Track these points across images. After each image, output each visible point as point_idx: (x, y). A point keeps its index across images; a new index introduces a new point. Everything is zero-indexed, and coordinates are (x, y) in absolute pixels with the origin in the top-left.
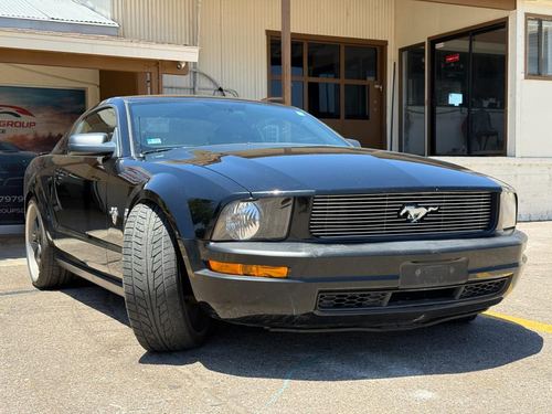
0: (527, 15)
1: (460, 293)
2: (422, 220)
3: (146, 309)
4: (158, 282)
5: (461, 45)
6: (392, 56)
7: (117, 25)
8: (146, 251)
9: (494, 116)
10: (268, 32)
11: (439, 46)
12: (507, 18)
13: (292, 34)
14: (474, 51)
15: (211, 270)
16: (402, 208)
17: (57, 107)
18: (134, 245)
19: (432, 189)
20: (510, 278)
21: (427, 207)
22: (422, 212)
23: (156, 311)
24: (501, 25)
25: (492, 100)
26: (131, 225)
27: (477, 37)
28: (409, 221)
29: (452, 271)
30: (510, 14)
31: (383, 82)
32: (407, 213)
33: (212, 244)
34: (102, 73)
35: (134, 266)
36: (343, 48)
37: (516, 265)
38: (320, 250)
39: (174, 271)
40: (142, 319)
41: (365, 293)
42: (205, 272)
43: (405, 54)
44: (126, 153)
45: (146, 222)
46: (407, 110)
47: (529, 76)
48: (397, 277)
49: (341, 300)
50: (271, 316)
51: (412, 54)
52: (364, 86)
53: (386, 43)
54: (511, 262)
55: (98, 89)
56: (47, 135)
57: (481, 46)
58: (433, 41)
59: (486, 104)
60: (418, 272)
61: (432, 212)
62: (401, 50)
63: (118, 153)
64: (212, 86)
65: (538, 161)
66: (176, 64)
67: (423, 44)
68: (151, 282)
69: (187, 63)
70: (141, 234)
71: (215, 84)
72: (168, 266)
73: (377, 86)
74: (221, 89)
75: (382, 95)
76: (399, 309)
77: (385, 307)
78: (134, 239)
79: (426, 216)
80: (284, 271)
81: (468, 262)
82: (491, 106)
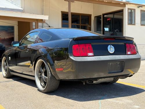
0: (128, 8)
5: (111, 16)
6: (93, 18)
7: (23, 9)
9: (118, 34)
10: (62, 12)
11: (105, 16)
12: (123, 9)
13: (71, 13)
14: (114, 17)
17: (6, 31)
24: (121, 11)
25: (117, 30)
27: (115, 14)
34: (18, 22)
36: (80, 16)
43: (96, 18)
47: (129, 24)
51: (98, 18)
52: (85, 26)
53: (91, 15)
55: (17, 26)
56: (4, 38)
57: (116, 16)
58: (104, 15)
59: (116, 31)
62: (95, 17)
64: (47, 26)
66: (42, 20)
67: (101, 15)
69: (45, 20)
73: (89, 26)
74: (49, 26)
75: (90, 28)
82: (117, 31)
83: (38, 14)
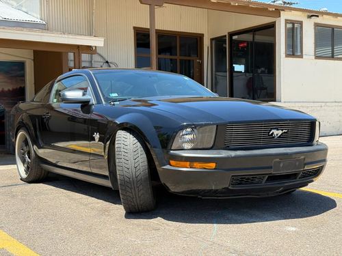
0: (286, 20)
1: (300, 176)
2: (280, 137)
3: (131, 189)
4: (138, 174)
5: (248, 37)
6: (207, 43)
7: (44, 23)
8: (130, 156)
9: (265, 78)
10: (134, 28)
11: (235, 37)
12: (275, 22)
14: (256, 40)
15: (171, 165)
16: (270, 130)
18: (123, 153)
19: (286, 120)
20: (322, 167)
21: (282, 130)
22: (280, 132)
23: (137, 190)
24: (271, 27)
25: (263, 69)
26: (119, 142)
27: (257, 33)
28: (274, 137)
29: (297, 164)
30: (277, 20)
31: (201, 58)
32: (273, 133)
33: (172, 152)
34: (35, 52)
35: (124, 165)
36: (178, 38)
37: (324, 161)
38: (233, 154)
39: (147, 167)
40: (128, 194)
41: (254, 177)
42: (168, 167)
43: (214, 42)
44: (99, 101)
45: (128, 140)
46: (215, 74)
47: (288, 56)
48: (271, 168)
49: (241, 181)
50: (205, 190)
51: (218, 42)
52: (189, 61)
53: (203, 34)
54: (323, 159)
55: (33, 62)
57: (259, 38)
58: (231, 34)
59: (259, 71)
60: (281, 165)
61: (285, 133)
62: (212, 40)
63: (93, 101)
64: (102, 60)
65: (312, 104)
66: (89, 48)
67: (225, 36)
68: (134, 174)
69: (96, 47)
70: (126, 147)
71: (104, 58)
72: (143, 164)
73: (198, 61)
74: (107, 62)
75: (201, 65)
76: (271, 185)
77: (264, 184)
78: (122, 150)
79: (281, 135)
80: (213, 165)
81: (304, 159)
82: (262, 72)
83: (81, 35)
